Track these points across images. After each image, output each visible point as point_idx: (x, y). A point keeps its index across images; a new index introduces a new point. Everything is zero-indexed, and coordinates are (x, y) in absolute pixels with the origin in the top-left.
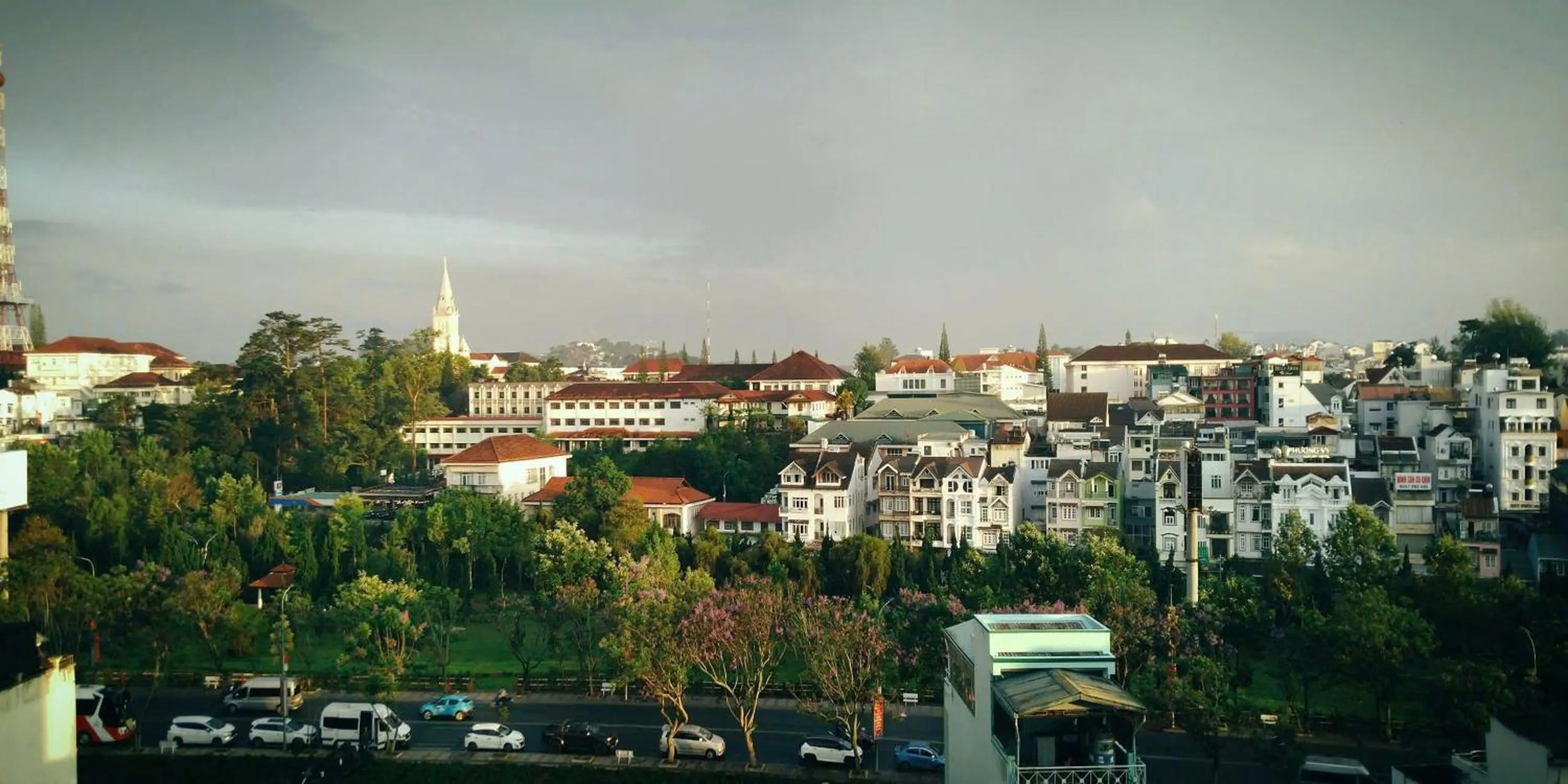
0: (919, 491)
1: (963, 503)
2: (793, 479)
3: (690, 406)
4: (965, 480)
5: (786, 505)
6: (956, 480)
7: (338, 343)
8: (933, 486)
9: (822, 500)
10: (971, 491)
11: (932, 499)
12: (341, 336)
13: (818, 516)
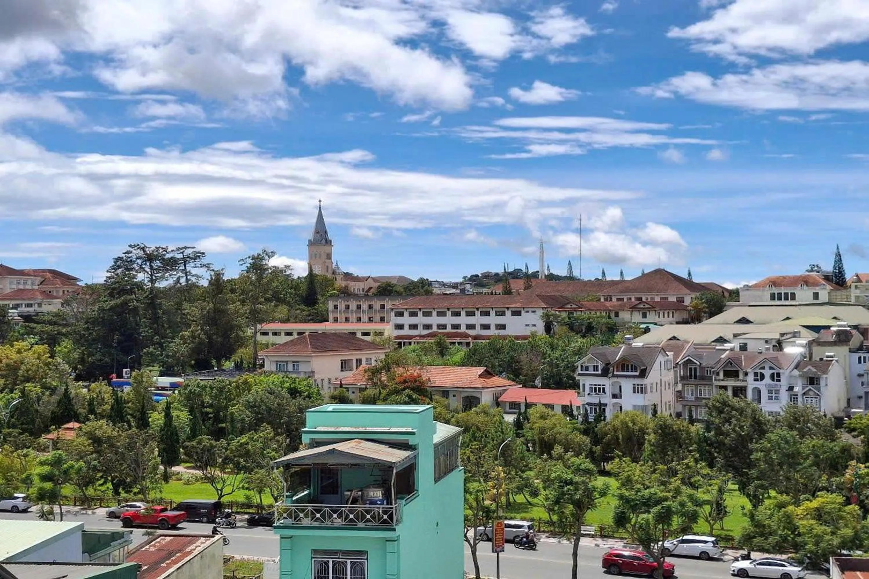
0: (722, 380)
1: (770, 392)
2: (591, 369)
3: (530, 315)
4: (772, 371)
5: (584, 390)
6: (762, 371)
7: (202, 266)
8: (738, 376)
9: (620, 387)
10: (779, 381)
11: (737, 387)
12: (204, 261)
13: (615, 401)
